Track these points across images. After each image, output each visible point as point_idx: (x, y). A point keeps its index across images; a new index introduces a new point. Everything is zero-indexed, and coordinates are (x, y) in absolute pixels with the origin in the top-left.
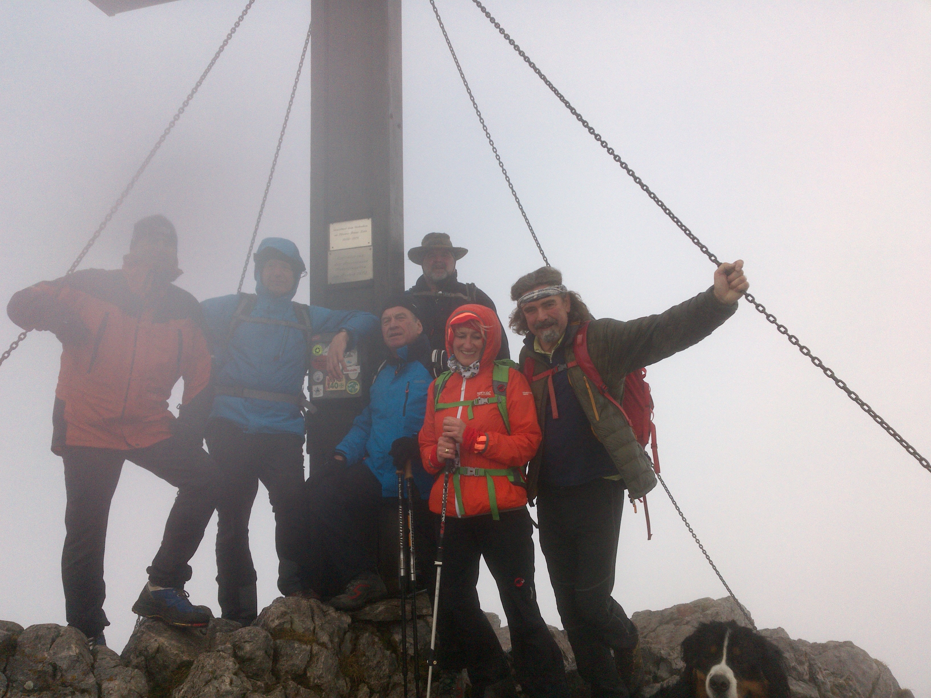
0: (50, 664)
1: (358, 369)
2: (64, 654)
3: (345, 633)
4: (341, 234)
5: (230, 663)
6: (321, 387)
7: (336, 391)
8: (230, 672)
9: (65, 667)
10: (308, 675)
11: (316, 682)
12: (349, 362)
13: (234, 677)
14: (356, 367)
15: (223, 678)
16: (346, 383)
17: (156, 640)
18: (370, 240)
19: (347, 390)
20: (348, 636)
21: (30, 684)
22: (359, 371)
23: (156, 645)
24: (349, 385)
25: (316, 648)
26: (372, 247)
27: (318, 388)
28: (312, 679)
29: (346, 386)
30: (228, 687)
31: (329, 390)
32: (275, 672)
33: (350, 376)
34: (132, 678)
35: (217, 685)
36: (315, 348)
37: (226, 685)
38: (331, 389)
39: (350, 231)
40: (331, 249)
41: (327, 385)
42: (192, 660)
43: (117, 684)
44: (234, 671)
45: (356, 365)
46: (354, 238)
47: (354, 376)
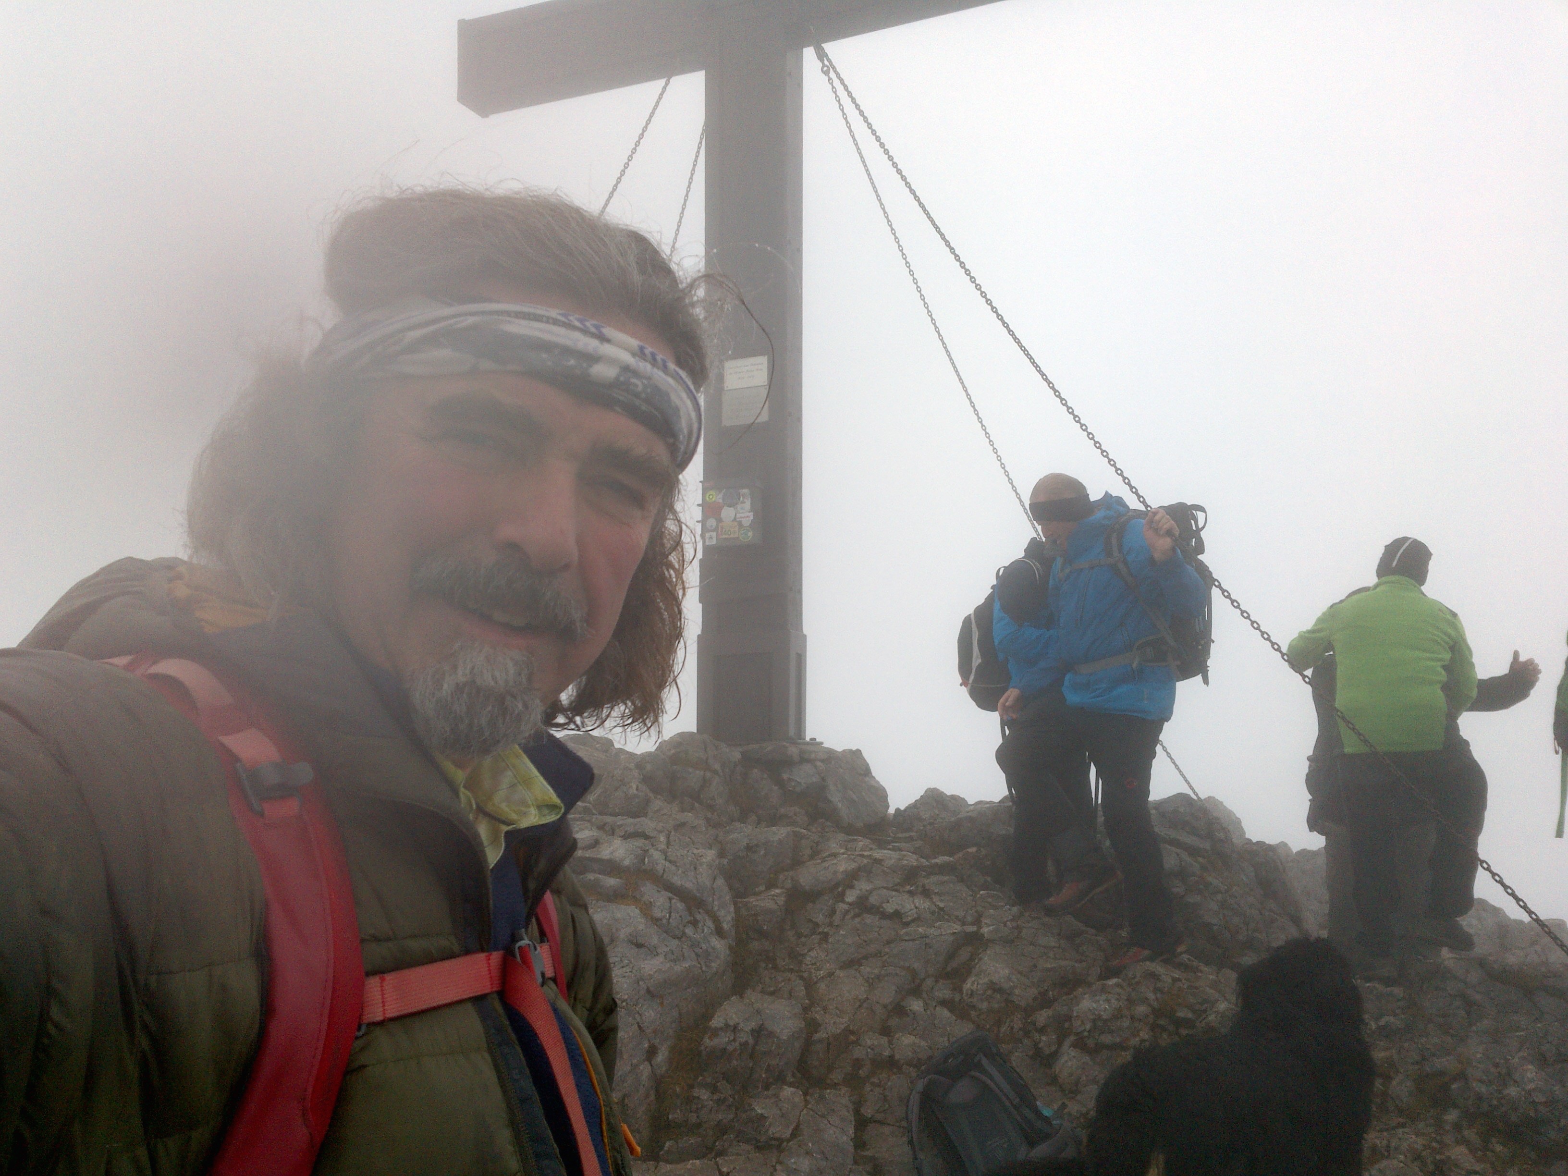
1: (751, 515)
4: (736, 373)
6: (714, 534)
7: (730, 538)
12: (742, 509)
14: (749, 514)
16: (739, 530)
18: (766, 379)
19: (740, 537)
22: (752, 517)
24: (742, 532)
25: (708, 774)
26: (767, 387)
27: (711, 536)
29: (739, 533)
31: (721, 537)
33: (743, 523)
35: (625, 790)
36: (707, 495)
38: (724, 536)
39: (745, 369)
40: (726, 389)
41: (719, 533)
45: (749, 512)
46: (748, 377)
47: (746, 522)
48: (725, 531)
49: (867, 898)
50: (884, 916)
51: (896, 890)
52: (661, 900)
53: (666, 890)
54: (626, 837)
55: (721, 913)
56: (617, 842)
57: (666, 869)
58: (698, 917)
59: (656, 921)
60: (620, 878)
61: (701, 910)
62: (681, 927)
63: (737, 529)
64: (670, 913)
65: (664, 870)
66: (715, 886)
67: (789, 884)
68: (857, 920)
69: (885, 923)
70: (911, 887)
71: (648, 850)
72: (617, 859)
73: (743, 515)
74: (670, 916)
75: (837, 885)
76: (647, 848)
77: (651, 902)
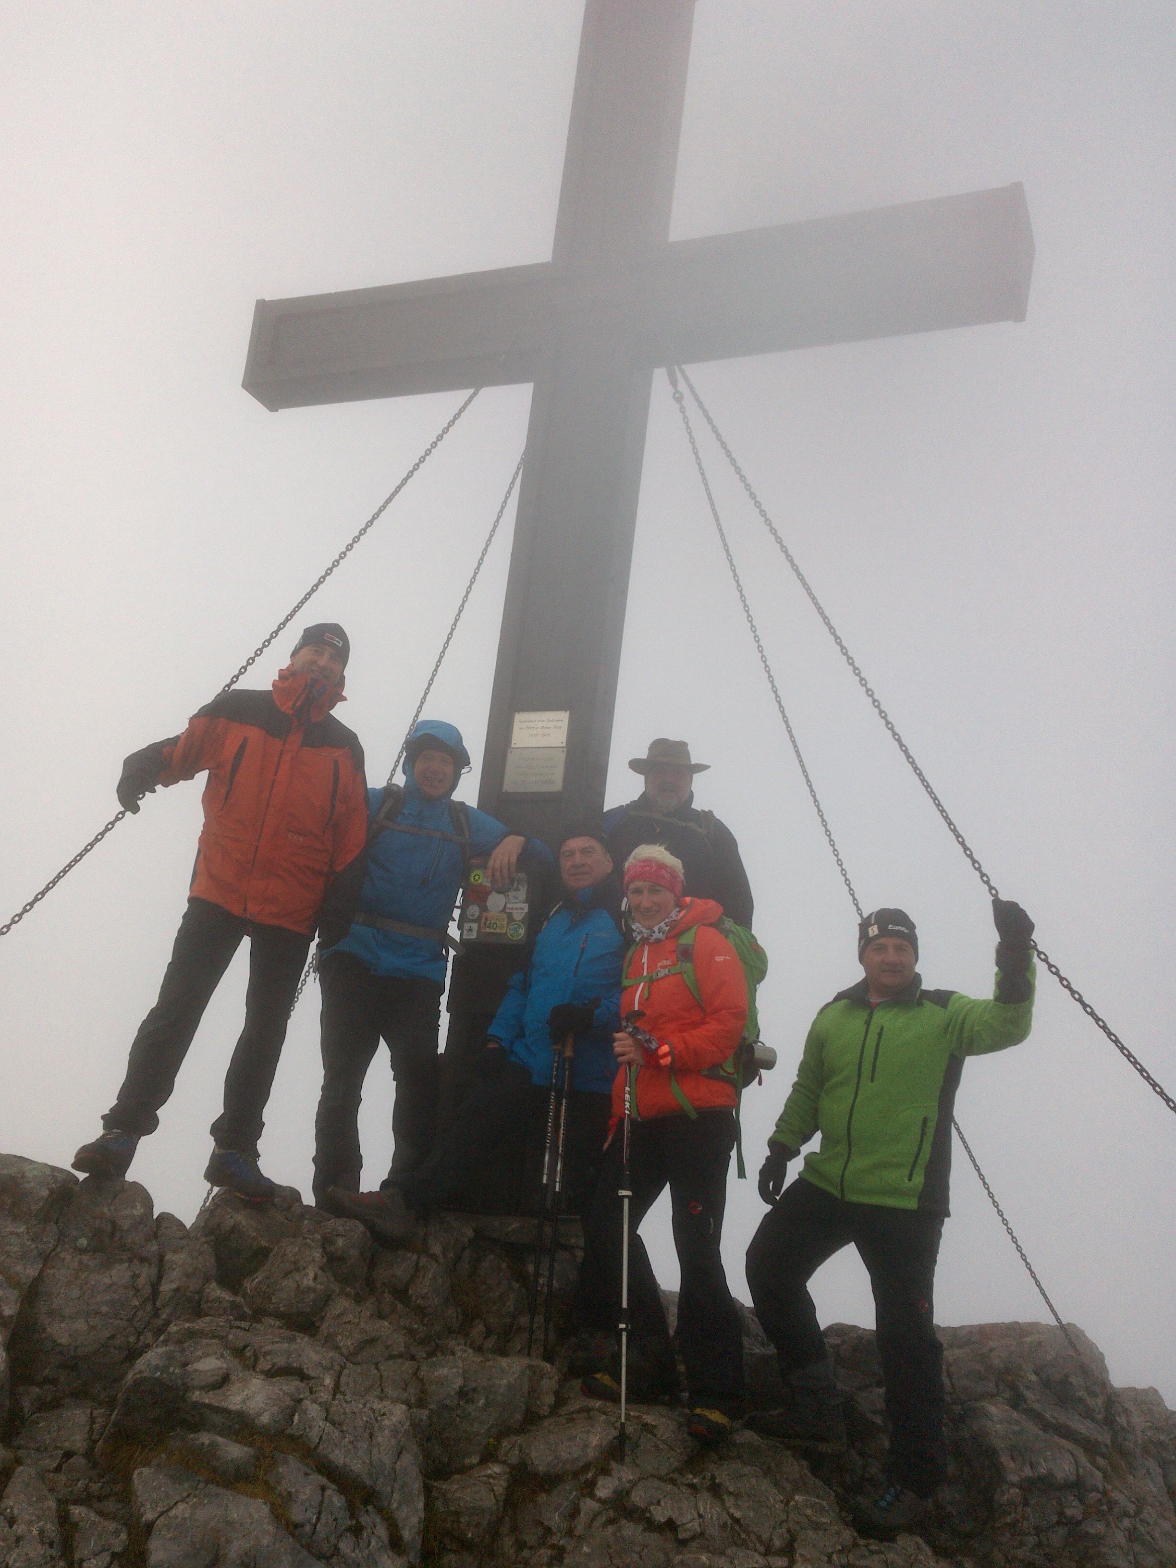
0: (110, 1221)
1: (526, 907)
2: (127, 1212)
3: (464, 1249)
4: (528, 728)
5: (317, 1254)
6: (475, 926)
7: (494, 933)
8: (316, 1264)
9: (126, 1227)
10: (410, 1291)
11: (418, 1302)
12: (515, 898)
13: (320, 1273)
14: (523, 905)
15: (307, 1271)
16: (508, 924)
17: (232, 1217)
18: (564, 740)
19: (508, 934)
20: (467, 1253)
21: (83, 1242)
22: (526, 910)
23: (231, 1222)
24: (512, 927)
25: (424, 1259)
26: (565, 750)
27: (471, 927)
28: (414, 1298)
29: (507, 928)
30: (311, 1283)
31: (484, 930)
32: (369, 1282)
33: (514, 916)
34: (201, 1253)
35: (298, 1279)
36: (473, 875)
37: (309, 1280)
38: (488, 930)
39: (540, 725)
40: (513, 746)
41: (482, 925)
42: (271, 1247)
43: (182, 1257)
44: (321, 1265)
45: (523, 903)
46: (544, 735)
47: (518, 916)
48: (490, 923)
49: (628, 1493)
50: (651, 1526)
51: (673, 1481)
52: (307, 1491)
53: (320, 1472)
54: (271, 1374)
55: (402, 1514)
56: (257, 1382)
57: (324, 1437)
58: (364, 1519)
59: (293, 1528)
60: (251, 1444)
61: (370, 1508)
62: (333, 1540)
63: (505, 922)
64: (320, 1513)
65: (321, 1438)
66: (398, 1466)
67: (514, 1458)
68: (611, 1529)
69: (654, 1538)
70: (695, 1477)
71: (301, 1400)
72: (251, 1412)
73: (515, 906)
74: (318, 1519)
75: (586, 1467)
76: (301, 1396)
77: (290, 1494)
